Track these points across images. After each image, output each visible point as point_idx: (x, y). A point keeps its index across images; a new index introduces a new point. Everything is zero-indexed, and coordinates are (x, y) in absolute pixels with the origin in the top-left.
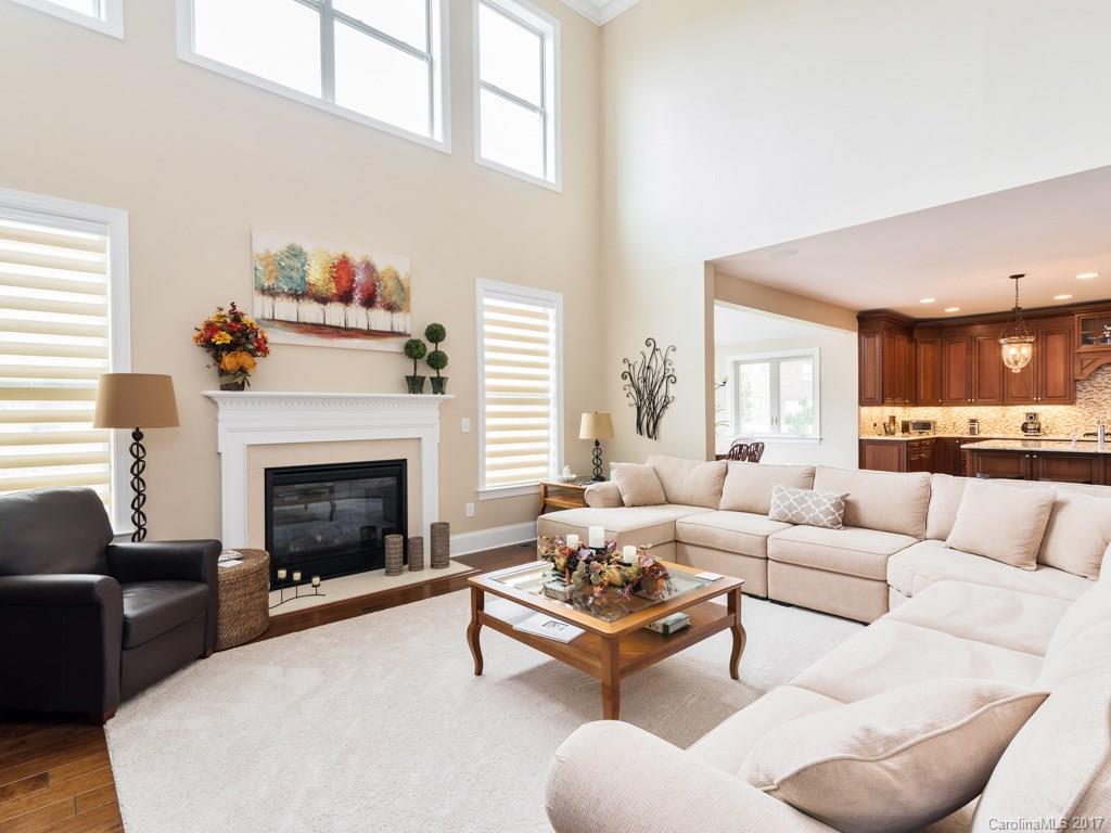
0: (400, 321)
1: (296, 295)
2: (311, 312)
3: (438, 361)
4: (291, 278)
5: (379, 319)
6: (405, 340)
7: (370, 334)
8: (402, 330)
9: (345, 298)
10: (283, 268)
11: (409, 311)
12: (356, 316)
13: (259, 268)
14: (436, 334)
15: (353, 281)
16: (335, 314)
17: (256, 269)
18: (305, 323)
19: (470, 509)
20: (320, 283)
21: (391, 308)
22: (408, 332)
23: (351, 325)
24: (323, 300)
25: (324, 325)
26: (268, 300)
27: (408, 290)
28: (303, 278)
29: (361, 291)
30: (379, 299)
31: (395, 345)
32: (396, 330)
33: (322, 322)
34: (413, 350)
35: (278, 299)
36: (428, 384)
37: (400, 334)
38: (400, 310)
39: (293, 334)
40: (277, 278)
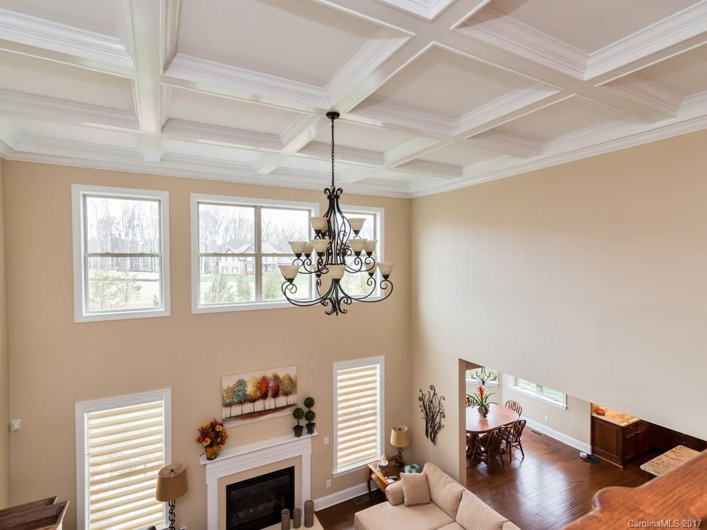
0: (291, 399)
1: (241, 403)
2: (248, 408)
3: (310, 416)
4: (239, 395)
5: (281, 401)
6: (293, 408)
7: (276, 410)
8: (292, 403)
9: (264, 396)
10: (235, 392)
11: (296, 392)
12: (270, 403)
13: (225, 395)
14: (309, 402)
15: (268, 387)
16: (259, 406)
17: (223, 396)
18: (245, 414)
19: (329, 483)
20: (252, 393)
21: (287, 394)
22: (296, 403)
23: (267, 408)
24: (253, 400)
25: (254, 412)
26: (228, 409)
27: (296, 382)
28: (244, 394)
29: (272, 390)
30: (281, 392)
31: (289, 412)
32: (289, 404)
33: (253, 411)
34: (297, 414)
35: (233, 407)
36: (305, 430)
37: (291, 406)
38: (291, 393)
39: (240, 421)
40: (232, 398)
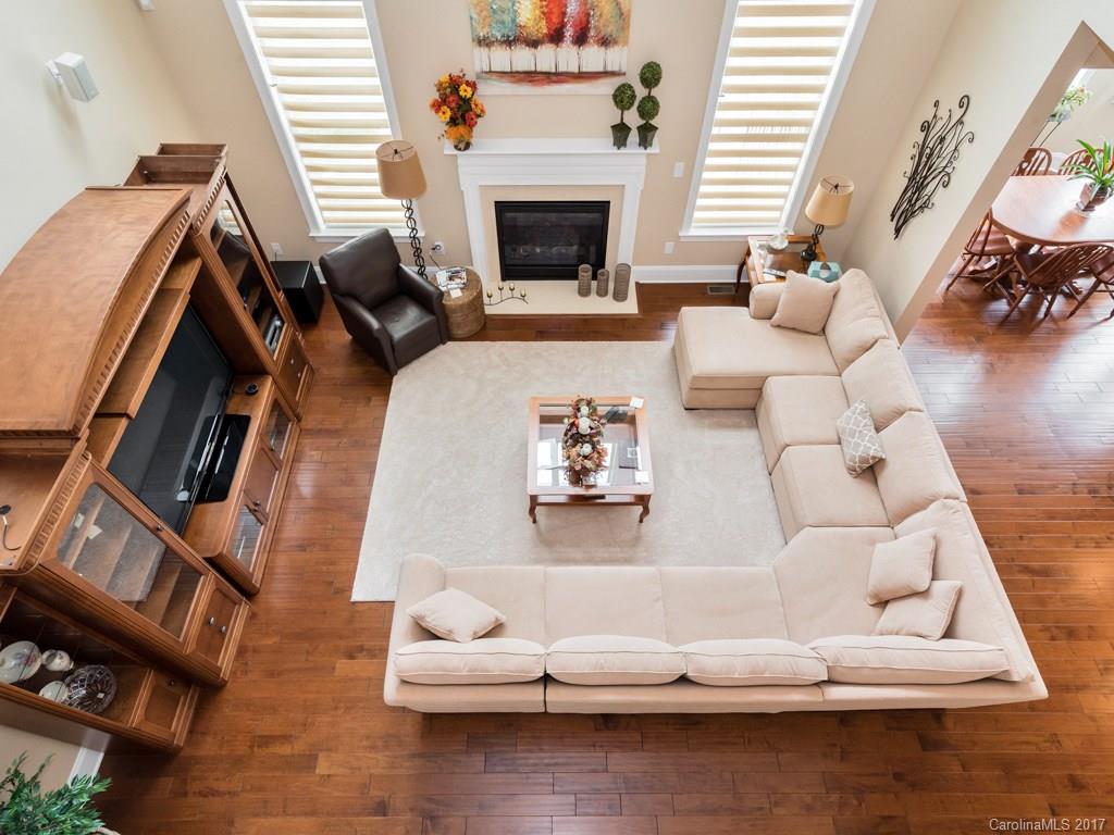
0: (614, 58)
1: (509, 42)
2: (523, 58)
3: (649, 108)
4: (503, 23)
5: (592, 57)
6: (617, 82)
7: (581, 76)
8: (616, 69)
9: (556, 37)
10: (494, 12)
11: (626, 43)
12: (566, 57)
13: (475, 16)
14: (651, 75)
15: (564, 14)
16: (547, 58)
17: (471, 18)
18: (518, 72)
19: (669, 247)
20: (530, 24)
21: (605, 42)
22: (624, 70)
23: (562, 69)
24: (534, 44)
25: (536, 72)
26: (484, 51)
27: (629, 16)
28: (514, 21)
29: (574, 26)
30: (592, 33)
31: (607, 87)
32: (609, 69)
33: (533, 69)
34: (622, 97)
35: (493, 48)
36: (634, 137)
37: (613, 74)
38: (616, 43)
39: (509, 85)
40: (490, 25)
